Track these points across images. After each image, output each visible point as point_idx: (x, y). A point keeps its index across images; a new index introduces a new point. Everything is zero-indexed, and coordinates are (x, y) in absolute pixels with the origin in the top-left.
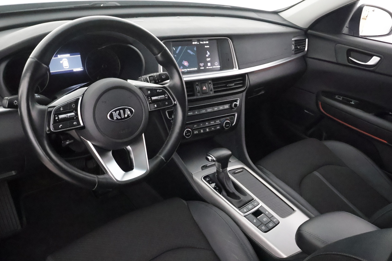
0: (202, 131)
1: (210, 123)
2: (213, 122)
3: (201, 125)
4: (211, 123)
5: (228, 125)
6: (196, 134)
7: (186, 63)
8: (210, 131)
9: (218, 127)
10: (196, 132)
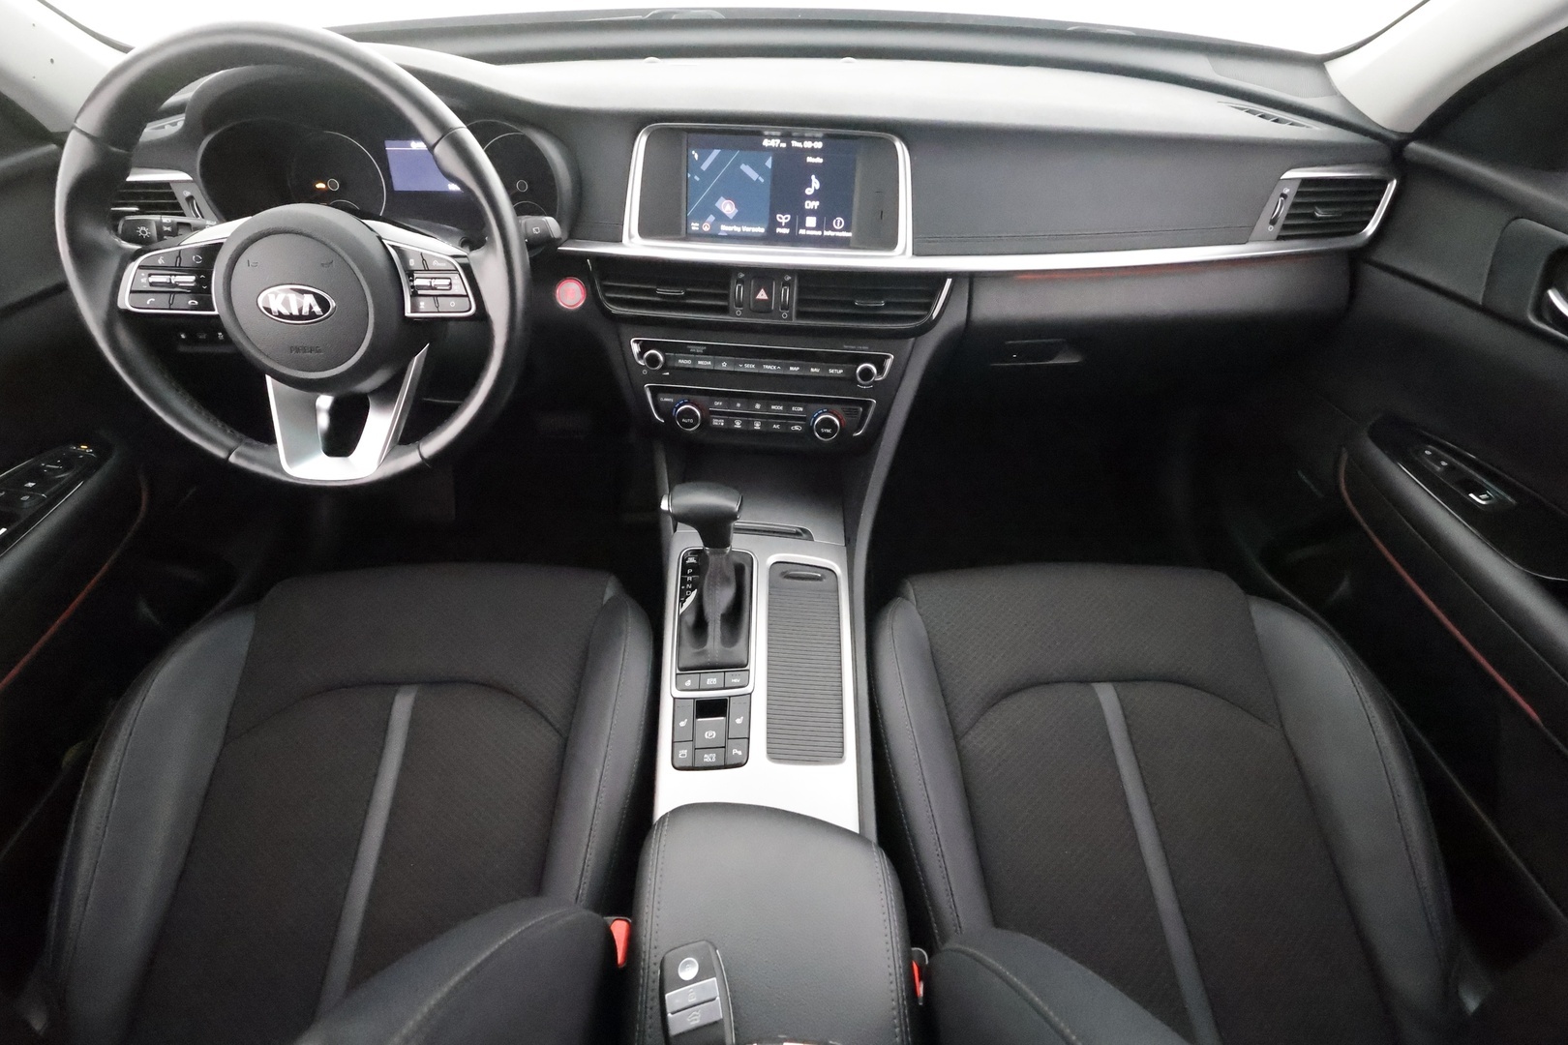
0: (738, 424)
1: (768, 408)
2: (781, 408)
3: (739, 405)
4: (773, 407)
5: (829, 431)
6: (718, 429)
7: (728, 207)
8: (765, 430)
9: (796, 428)
10: (718, 422)
